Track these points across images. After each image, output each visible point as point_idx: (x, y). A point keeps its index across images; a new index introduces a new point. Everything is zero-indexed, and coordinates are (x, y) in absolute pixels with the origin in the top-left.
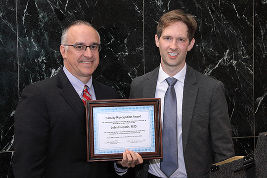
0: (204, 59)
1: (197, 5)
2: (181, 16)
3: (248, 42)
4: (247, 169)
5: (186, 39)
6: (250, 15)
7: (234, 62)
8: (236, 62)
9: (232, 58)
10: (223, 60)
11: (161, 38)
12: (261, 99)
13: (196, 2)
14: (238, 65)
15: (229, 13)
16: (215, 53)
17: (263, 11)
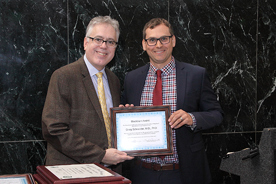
1: (212, 24)
3: (252, 55)
4: (253, 157)
6: (254, 34)
7: (241, 71)
8: (242, 71)
9: (239, 68)
12: (262, 102)
13: (211, 22)
14: (244, 73)
15: (237, 31)
16: (225, 64)
17: (265, 30)
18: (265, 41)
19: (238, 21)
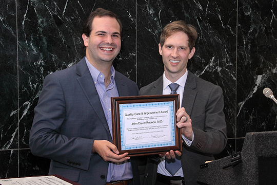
0: (192, 65)
1: (186, 14)
2: (182, 26)
3: (231, 50)
5: (186, 48)
6: (233, 26)
7: (219, 69)
8: (221, 69)
9: (217, 65)
10: (209, 67)
11: (164, 46)
12: (242, 104)
13: (185, 12)
14: (223, 71)
15: (214, 22)
16: (202, 60)
17: (245, 21)
18: (246, 33)
19: (215, 10)
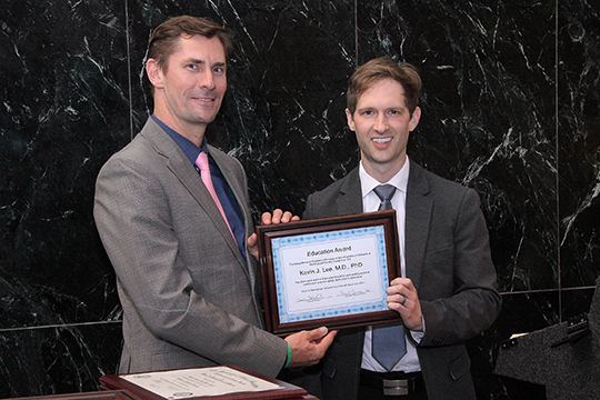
0: (468, 145)
1: (453, 45)
2: (387, 68)
3: (545, 115)
6: (549, 65)
7: (523, 152)
8: (525, 151)
9: (517, 144)
10: (503, 149)
11: (356, 112)
12: (571, 220)
13: (451, 40)
14: (529, 156)
15: (511, 59)
16: (487, 136)
17: (573, 55)
18: (575, 79)
19: (512, 36)
